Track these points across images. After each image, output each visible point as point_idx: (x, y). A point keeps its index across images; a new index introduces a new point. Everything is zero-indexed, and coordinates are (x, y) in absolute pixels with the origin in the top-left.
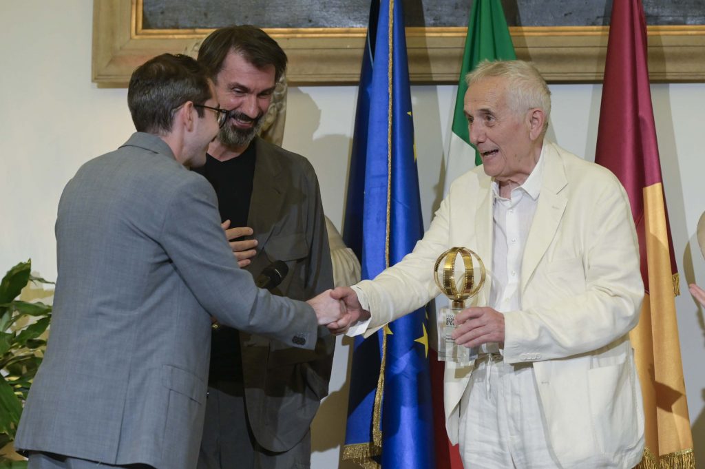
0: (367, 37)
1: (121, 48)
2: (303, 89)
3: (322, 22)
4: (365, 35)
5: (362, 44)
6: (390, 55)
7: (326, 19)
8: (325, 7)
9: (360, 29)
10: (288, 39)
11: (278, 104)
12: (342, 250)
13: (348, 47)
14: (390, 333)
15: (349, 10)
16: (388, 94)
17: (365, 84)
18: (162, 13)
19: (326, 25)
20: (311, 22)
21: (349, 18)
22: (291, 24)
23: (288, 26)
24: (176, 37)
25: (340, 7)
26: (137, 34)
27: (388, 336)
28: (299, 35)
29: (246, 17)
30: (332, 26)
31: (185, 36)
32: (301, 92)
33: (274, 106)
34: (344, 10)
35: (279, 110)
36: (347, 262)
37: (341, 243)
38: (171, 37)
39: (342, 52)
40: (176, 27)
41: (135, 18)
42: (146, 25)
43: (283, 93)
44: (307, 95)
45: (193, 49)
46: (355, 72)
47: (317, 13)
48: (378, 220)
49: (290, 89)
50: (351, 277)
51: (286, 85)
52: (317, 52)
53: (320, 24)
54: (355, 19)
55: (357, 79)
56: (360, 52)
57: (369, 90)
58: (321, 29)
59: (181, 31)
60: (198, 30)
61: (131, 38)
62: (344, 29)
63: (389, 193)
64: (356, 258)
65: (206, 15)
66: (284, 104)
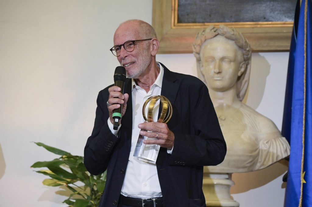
0: (293, 27)
1: (166, 34)
2: (261, 54)
3: (271, 19)
4: (292, 25)
5: (291, 30)
6: (305, 36)
7: (273, 17)
8: (272, 11)
9: (290, 22)
10: (253, 28)
11: (246, 62)
12: (280, 138)
13: (285, 31)
14: (305, 182)
15: (285, 13)
16: (304, 57)
17: (292, 51)
18: (188, 15)
19: (273, 20)
20: (265, 19)
21: (285, 17)
22: (255, 20)
23: (253, 21)
24: (195, 27)
25: (280, 11)
26: (174, 26)
27: (304, 184)
28: (259, 26)
29: (231, 17)
30: (276, 20)
31: (199, 27)
32: (260, 56)
33: (244, 63)
34: (282, 12)
35: (247, 65)
36: (283, 145)
37: (279, 135)
38: (192, 27)
39: (281, 34)
40: (195, 22)
41: (174, 18)
42: (179, 21)
43: (249, 56)
44: (263, 57)
45: (202, 34)
46: (287, 45)
47: (268, 14)
48: (299, 123)
49: (253, 54)
50: (284, 153)
51: (251, 52)
52: (268, 35)
53: (270, 20)
54: (288, 17)
55: (289, 48)
56: (290, 35)
57: (294, 54)
58: (270, 23)
59: (197, 24)
60: (206, 24)
61: (171, 28)
62: (282, 22)
63: (304, 109)
64: (287, 142)
65: (210, 16)
66: (250, 62)
